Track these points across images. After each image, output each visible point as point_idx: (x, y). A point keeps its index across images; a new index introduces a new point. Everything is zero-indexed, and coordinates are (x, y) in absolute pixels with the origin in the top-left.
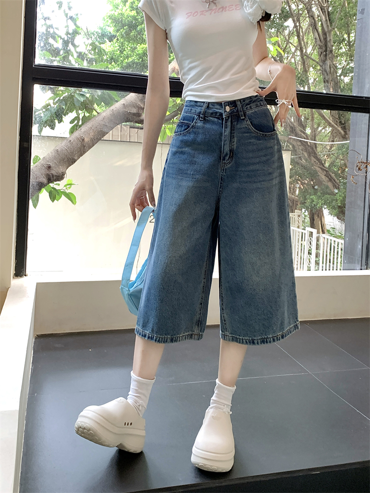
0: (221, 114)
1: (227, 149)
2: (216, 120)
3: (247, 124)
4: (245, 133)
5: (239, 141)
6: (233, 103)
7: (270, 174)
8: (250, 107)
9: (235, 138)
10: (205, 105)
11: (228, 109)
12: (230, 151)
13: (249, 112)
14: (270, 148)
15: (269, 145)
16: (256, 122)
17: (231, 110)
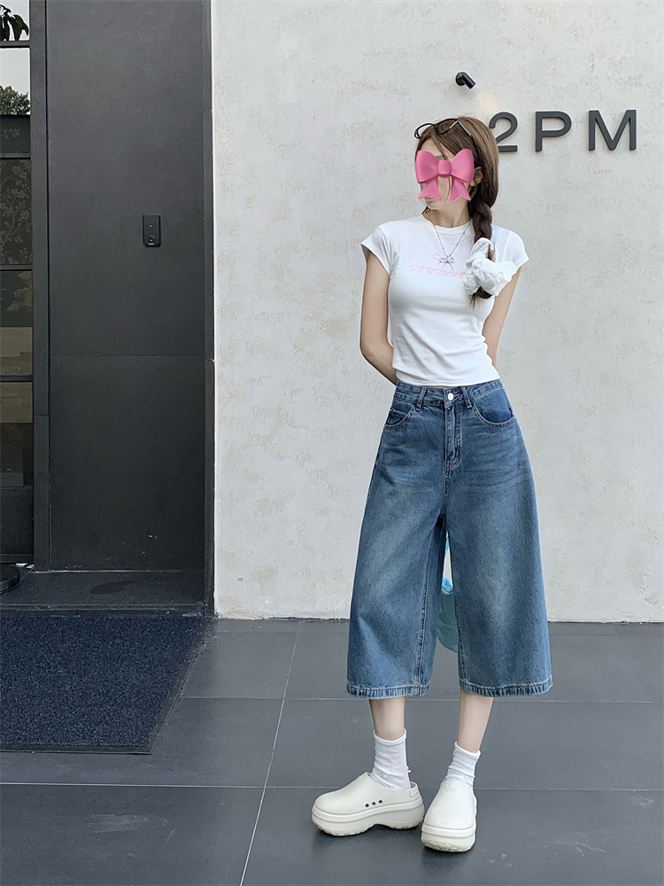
0: (443, 402)
1: (452, 448)
2: (437, 410)
3: (475, 413)
4: (475, 425)
5: (466, 436)
6: (458, 390)
7: (507, 473)
8: (479, 391)
9: (461, 434)
10: (423, 392)
11: (451, 397)
12: (456, 449)
13: (477, 398)
14: (506, 441)
15: (504, 437)
16: (486, 409)
17: (455, 398)
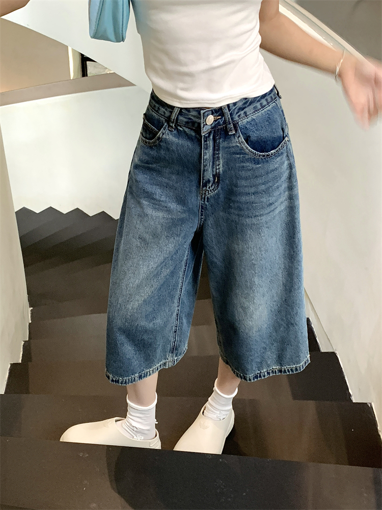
6: (219, 111)
10: (176, 111)
13: (243, 121)
17: (215, 121)
